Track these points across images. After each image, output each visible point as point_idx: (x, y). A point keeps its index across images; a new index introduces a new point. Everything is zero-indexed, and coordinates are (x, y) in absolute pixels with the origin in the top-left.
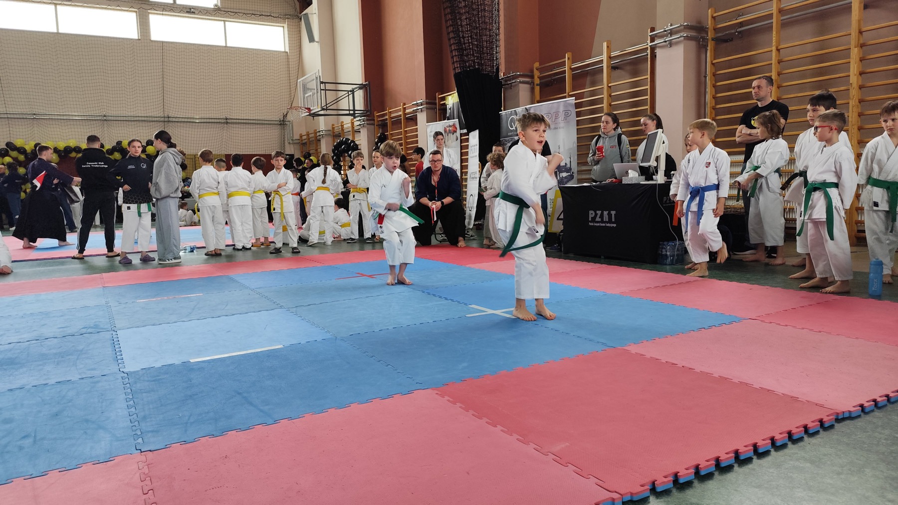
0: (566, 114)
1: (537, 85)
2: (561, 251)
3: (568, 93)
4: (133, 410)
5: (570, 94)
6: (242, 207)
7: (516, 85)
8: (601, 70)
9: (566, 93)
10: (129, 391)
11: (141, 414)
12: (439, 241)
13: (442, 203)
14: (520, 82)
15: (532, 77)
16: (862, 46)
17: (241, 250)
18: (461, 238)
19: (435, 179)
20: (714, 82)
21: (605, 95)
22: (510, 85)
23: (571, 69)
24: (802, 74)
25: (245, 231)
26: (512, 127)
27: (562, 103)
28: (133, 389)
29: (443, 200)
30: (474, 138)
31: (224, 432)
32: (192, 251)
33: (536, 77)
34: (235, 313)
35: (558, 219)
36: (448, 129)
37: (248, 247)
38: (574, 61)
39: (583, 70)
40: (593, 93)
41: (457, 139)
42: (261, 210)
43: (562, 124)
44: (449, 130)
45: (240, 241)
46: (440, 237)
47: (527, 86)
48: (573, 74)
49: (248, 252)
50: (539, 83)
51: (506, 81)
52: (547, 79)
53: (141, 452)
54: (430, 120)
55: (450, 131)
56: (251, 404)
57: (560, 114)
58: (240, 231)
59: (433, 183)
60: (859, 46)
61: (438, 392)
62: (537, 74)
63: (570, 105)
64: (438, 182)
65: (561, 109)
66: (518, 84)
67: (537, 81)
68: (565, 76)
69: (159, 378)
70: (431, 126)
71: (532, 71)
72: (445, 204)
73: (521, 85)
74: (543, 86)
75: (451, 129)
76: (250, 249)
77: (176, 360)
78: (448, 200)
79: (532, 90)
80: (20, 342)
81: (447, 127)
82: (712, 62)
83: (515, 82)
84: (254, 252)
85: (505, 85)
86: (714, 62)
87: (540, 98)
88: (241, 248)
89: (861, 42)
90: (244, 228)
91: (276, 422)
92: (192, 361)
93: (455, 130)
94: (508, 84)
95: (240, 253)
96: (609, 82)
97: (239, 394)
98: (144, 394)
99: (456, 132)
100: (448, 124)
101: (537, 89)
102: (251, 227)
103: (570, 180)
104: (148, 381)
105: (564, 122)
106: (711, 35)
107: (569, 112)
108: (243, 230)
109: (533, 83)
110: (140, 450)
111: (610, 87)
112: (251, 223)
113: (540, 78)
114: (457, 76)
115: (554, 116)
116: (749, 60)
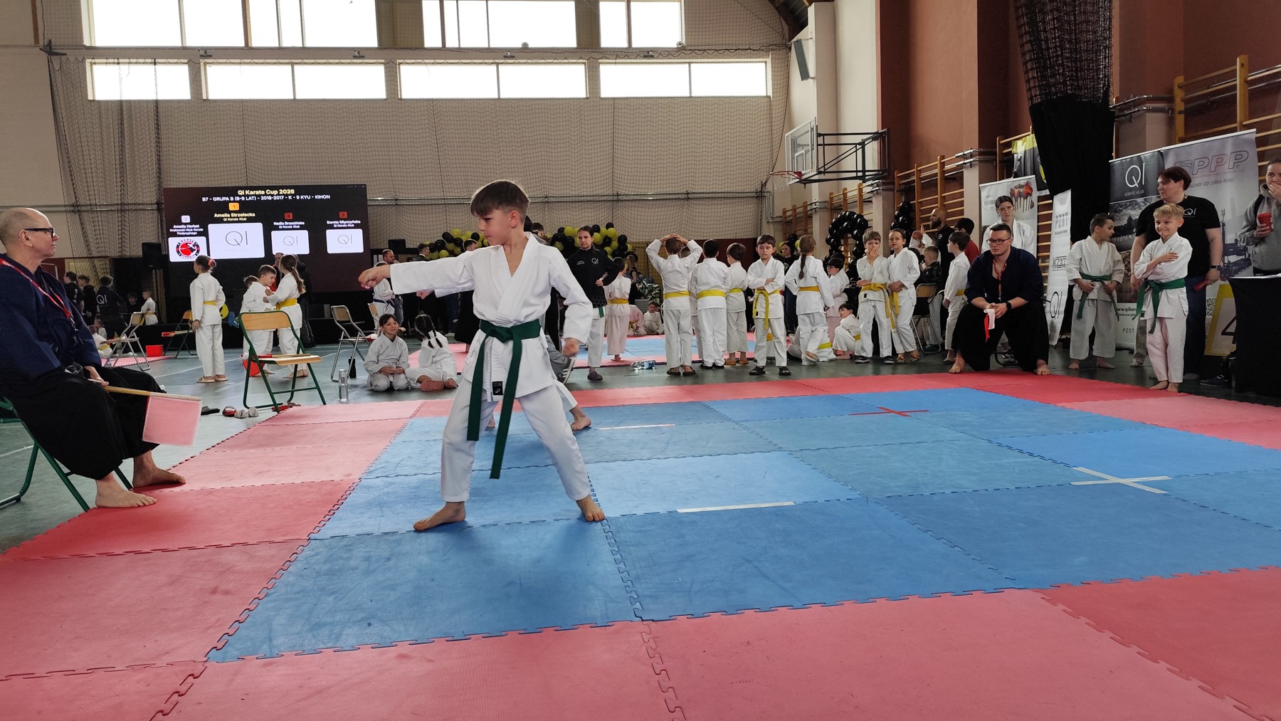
0: (1238, 157)
1: (1180, 113)
2: (1229, 386)
3: (1241, 123)
4: (622, 565)
5: (1244, 123)
6: (715, 311)
9: (1236, 123)
10: (613, 541)
11: (633, 573)
12: (1002, 364)
13: (1009, 305)
14: (1149, 110)
15: (1170, 100)
17: (710, 368)
18: (1041, 361)
19: (998, 268)
22: (1129, 116)
23: (1246, 82)
25: (718, 343)
26: (1132, 183)
27: (1230, 141)
28: (617, 539)
29: (1009, 302)
30: (1063, 205)
31: (739, 610)
32: (650, 368)
33: (1178, 100)
34: (720, 452)
35: (1224, 333)
36: (1016, 191)
37: (720, 365)
38: (1252, 68)
39: (1272, 82)
41: (1032, 206)
42: (737, 315)
43: (1229, 176)
44: (1019, 193)
45: (710, 356)
46: (1002, 358)
47: (1161, 116)
48: (1249, 90)
49: (720, 371)
50: (1183, 109)
51: (1122, 110)
52: (1197, 103)
53: (643, 621)
54: (985, 178)
56: (766, 577)
57: (1225, 158)
58: (711, 343)
59: (995, 275)
61: (1045, 597)
62: (1179, 95)
63: (1247, 141)
64: (1003, 273)
65: (1229, 149)
66: (1144, 114)
67: (1179, 106)
68: (1236, 94)
69: (645, 528)
70: (987, 188)
71: (1171, 91)
72: (1013, 306)
73: (1148, 115)
74: (1188, 113)
75: (1021, 190)
76: (722, 367)
77: (662, 508)
78: (1017, 302)
79: (1171, 122)
80: (482, 470)
81: (1016, 187)
83: (1138, 111)
84: (728, 372)
85: (1118, 117)
87: (1185, 134)
88: (711, 366)
90: (716, 339)
91: (805, 606)
92: (679, 511)
93: (1029, 192)
94: (1125, 115)
95: (710, 373)
97: (749, 562)
98: (631, 548)
99: (1031, 195)
100: (1016, 184)
101: (1180, 120)
102: (725, 338)
103: (1244, 268)
104: (632, 531)
105: (1234, 172)
107: (1245, 155)
108: (714, 342)
109: (1173, 110)
110: (641, 617)
112: (725, 333)
113: (1186, 101)
114: (1034, 110)
115: (1214, 162)
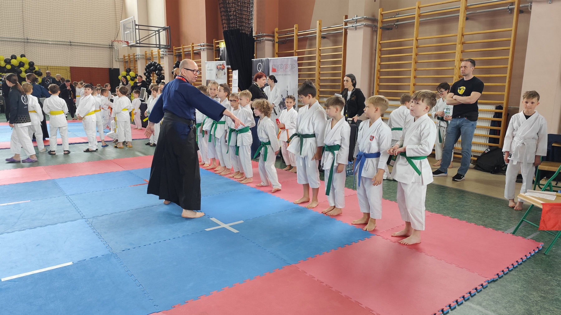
1: (276, 42)
3: (295, 51)
7: (263, 42)
8: (315, 38)
14: (266, 40)
15: (273, 37)
16: (463, 43)
20: (380, 55)
21: (317, 55)
22: (260, 41)
23: (297, 35)
24: (429, 57)
26: (259, 70)
27: (290, 60)
30: (235, 75)
33: (276, 37)
36: (219, 66)
38: (299, 29)
39: (305, 36)
40: (310, 52)
41: (225, 74)
43: (289, 73)
47: (271, 43)
48: (298, 38)
51: (257, 38)
52: (283, 39)
54: (210, 59)
55: (220, 69)
60: (461, 43)
62: (276, 35)
63: (295, 61)
65: (289, 63)
66: (265, 41)
67: (277, 40)
68: (294, 39)
70: (208, 64)
71: (274, 33)
74: (279, 43)
75: (221, 66)
79: (274, 45)
82: (379, 42)
83: (263, 40)
85: (256, 40)
86: (381, 42)
87: (278, 52)
89: (463, 41)
94: (258, 40)
96: (320, 46)
99: (224, 69)
100: (219, 64)
101: (277, 45)
106: (379, 25)
109: (274, 41)
111: (320, 50)
113: (279, 38)
114: (225, 33)
116: (400, 44)
